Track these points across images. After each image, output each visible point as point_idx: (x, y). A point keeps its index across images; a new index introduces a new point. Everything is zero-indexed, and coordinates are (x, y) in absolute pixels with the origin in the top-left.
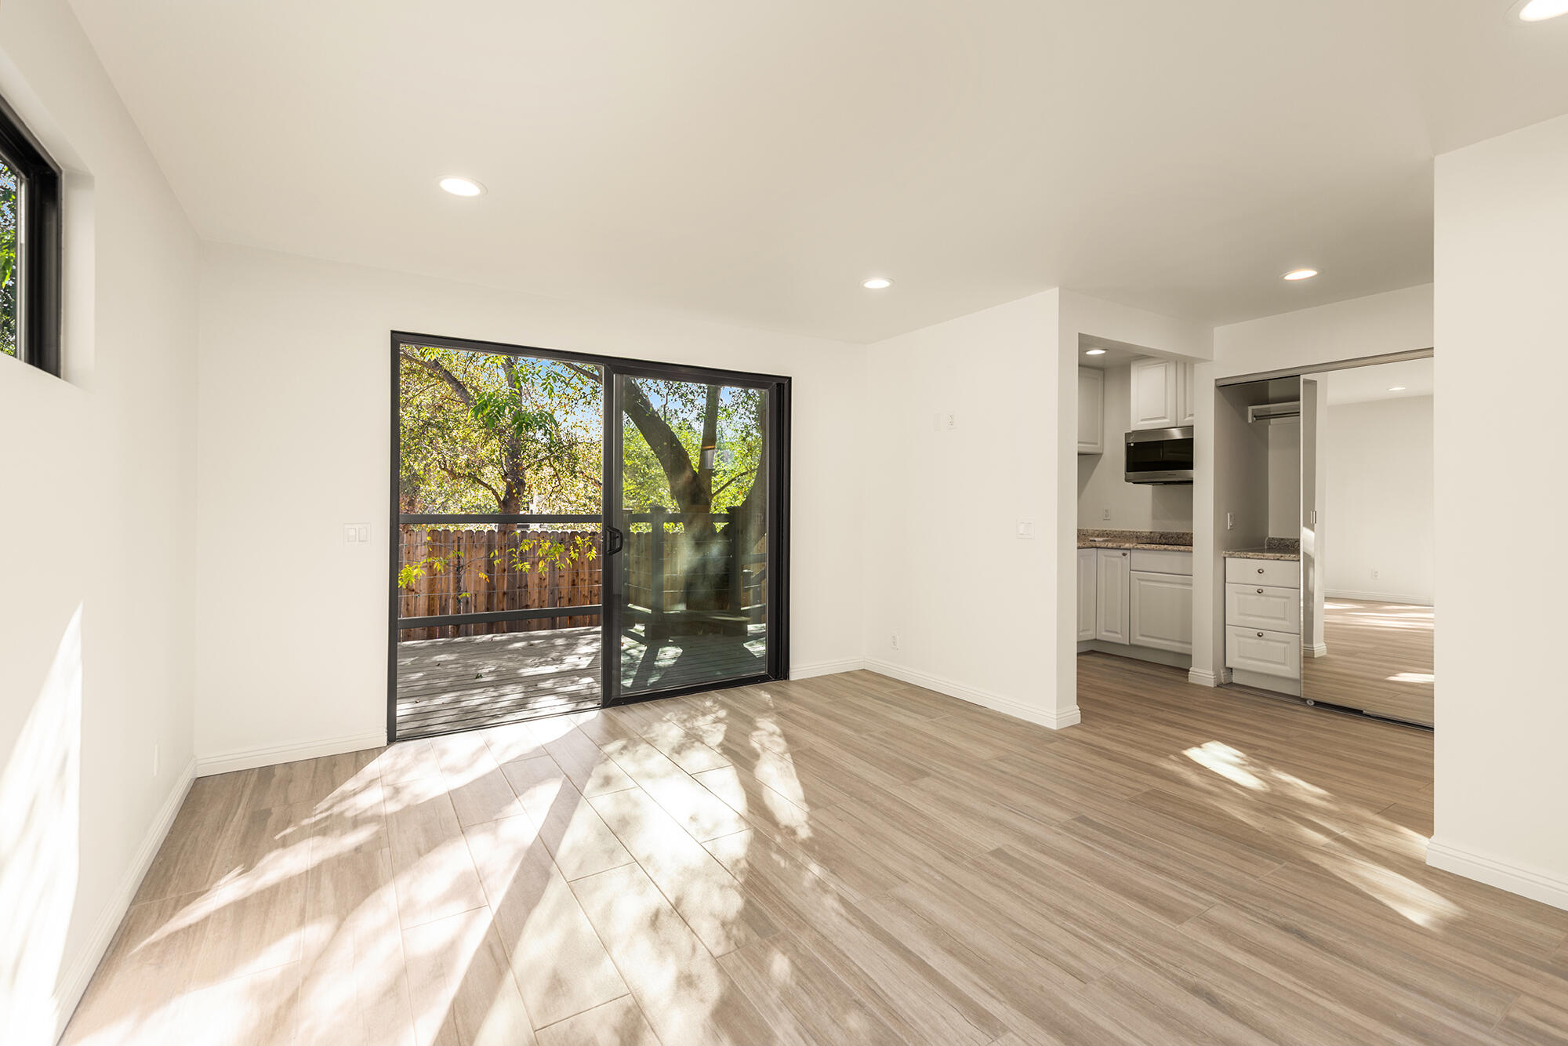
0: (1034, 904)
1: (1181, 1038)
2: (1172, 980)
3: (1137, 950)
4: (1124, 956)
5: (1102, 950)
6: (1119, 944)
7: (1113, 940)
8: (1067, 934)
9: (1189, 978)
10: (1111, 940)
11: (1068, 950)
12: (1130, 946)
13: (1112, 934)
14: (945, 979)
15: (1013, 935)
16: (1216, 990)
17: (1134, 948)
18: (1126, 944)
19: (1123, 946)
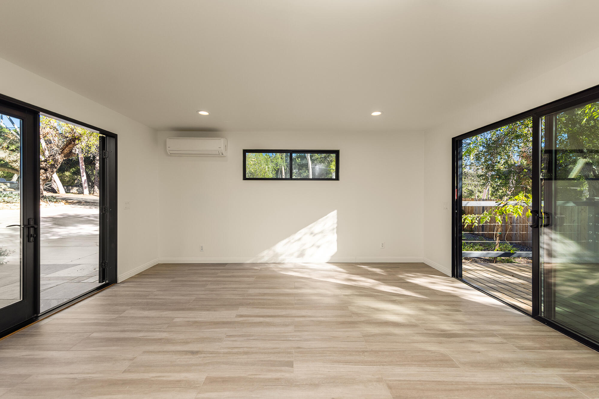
0: (257, 350)
1: (199, 337)
2: (205, 351)
3: (217, 355)
4: (220, 351)
5: (227, 348)
6: (224, 354)
7: (226, 354)
8: (240, 346)
9: (200, 355)
10: (227, 353)
11: (236, 341)
12: (220, 355)
13: (228, 356)
14: (255, 317)
15: (253, 336)
16: (191, 356)
17: (219, 355)
18: (222, 355)
19: (222, 354)
